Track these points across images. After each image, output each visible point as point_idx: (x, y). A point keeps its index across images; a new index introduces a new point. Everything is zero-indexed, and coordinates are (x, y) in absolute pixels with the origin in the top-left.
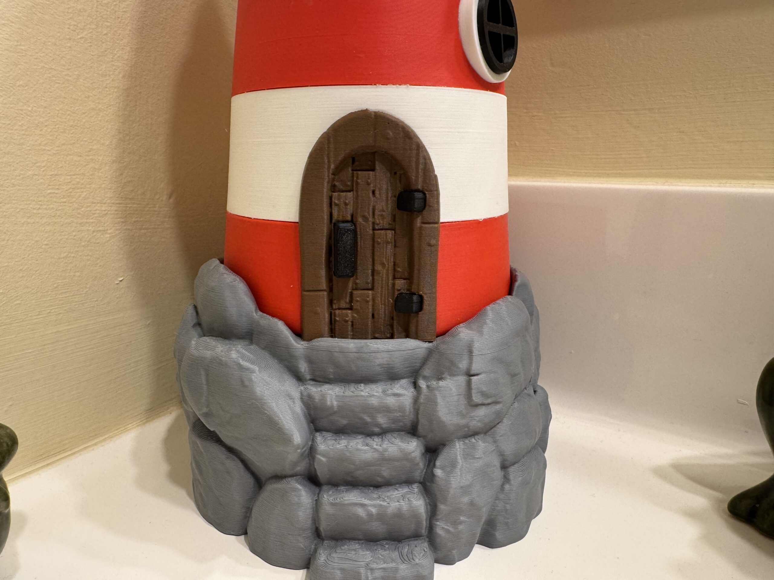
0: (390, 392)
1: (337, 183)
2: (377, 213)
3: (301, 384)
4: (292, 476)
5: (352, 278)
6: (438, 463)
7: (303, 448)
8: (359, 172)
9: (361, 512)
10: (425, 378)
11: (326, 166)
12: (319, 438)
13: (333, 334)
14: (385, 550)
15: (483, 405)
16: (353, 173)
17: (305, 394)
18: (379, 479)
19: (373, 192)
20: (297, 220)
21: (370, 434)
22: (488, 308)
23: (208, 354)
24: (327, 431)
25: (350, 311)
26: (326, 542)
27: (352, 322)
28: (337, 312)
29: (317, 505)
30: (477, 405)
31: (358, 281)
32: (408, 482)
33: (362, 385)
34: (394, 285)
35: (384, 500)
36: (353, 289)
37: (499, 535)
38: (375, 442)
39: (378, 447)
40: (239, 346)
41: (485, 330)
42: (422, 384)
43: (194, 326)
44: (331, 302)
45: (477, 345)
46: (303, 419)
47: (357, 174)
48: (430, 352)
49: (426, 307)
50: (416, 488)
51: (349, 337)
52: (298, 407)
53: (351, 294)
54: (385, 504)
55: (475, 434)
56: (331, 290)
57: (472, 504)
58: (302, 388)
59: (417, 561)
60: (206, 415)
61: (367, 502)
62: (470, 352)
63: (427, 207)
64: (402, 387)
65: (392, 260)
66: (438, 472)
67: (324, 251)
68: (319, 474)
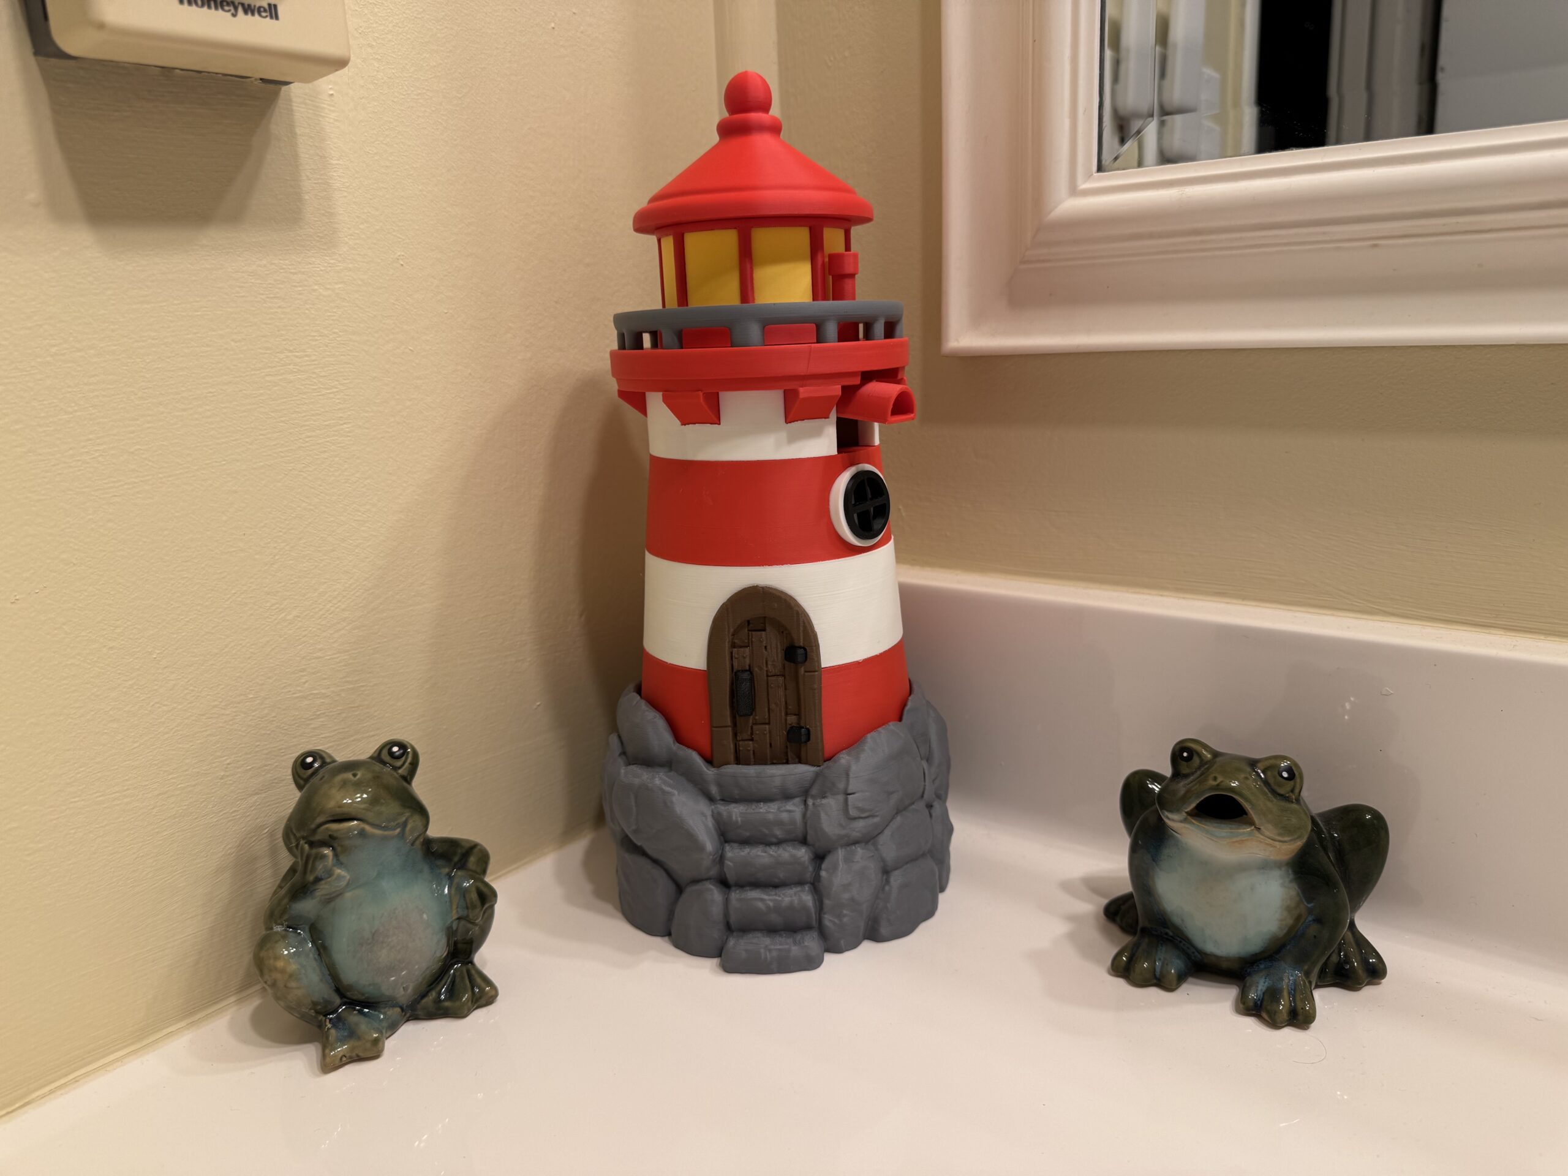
0: (783, 809)
1: (736, 641)
2: (770, 663)
3: (712, 804)
4: (707, 879)
5: (751, 717)
6: (824, 866)
7: (714, 855)
8: (754, 633)
9: (760, 905)
10: (814, 797)
11: (727, 630)
12: (727, 847)
13: (738, 761)
14: (782, 938)
15: (862, 818)
16: (748, 633)
17: (715, 812)
18: (777, 880)
19: (766, 647)
20: (706, 669)
21: (769, 844)
22: (869, 736)
23: (637, 781)
24: (735, 842)
25: (751, 742)
26: (735, 934)
27: (754, 751)
28: (741, 743)
29: (727, 902)
30: (855, 819)
31: (757, 718)
32: (800, 883)
33: (762, 803)
34: (786, 720)
35: (779, 896)
36: (753, 724)
37: (884, 931)
38: (772, 851)
39: (773, 853)
40: (661, 774)
41: (863, 756)
42: (810, 802)
43: (620, 755)
44: (735, 735)
45: (854, 768)
46: (713, 832)
47: (752, 634)
48: (817, 775)
49: (812, 737)
50: (807, 887)
51: (752, 763)
52: (710, 822)
53: (752, 728)
54: (780, 899)
55: (856, 842)
56: (735, 725)
57: (853, 900)
58: (713, 807)
59: (806, 944)
60: (635, 832)
61: (766, 897)
62: (848, 775)
63: (808, 660)
64: (794, 805)
65: (784, 700)
66: (823, 874)
67: (728, 697)
68: (728, 876)
